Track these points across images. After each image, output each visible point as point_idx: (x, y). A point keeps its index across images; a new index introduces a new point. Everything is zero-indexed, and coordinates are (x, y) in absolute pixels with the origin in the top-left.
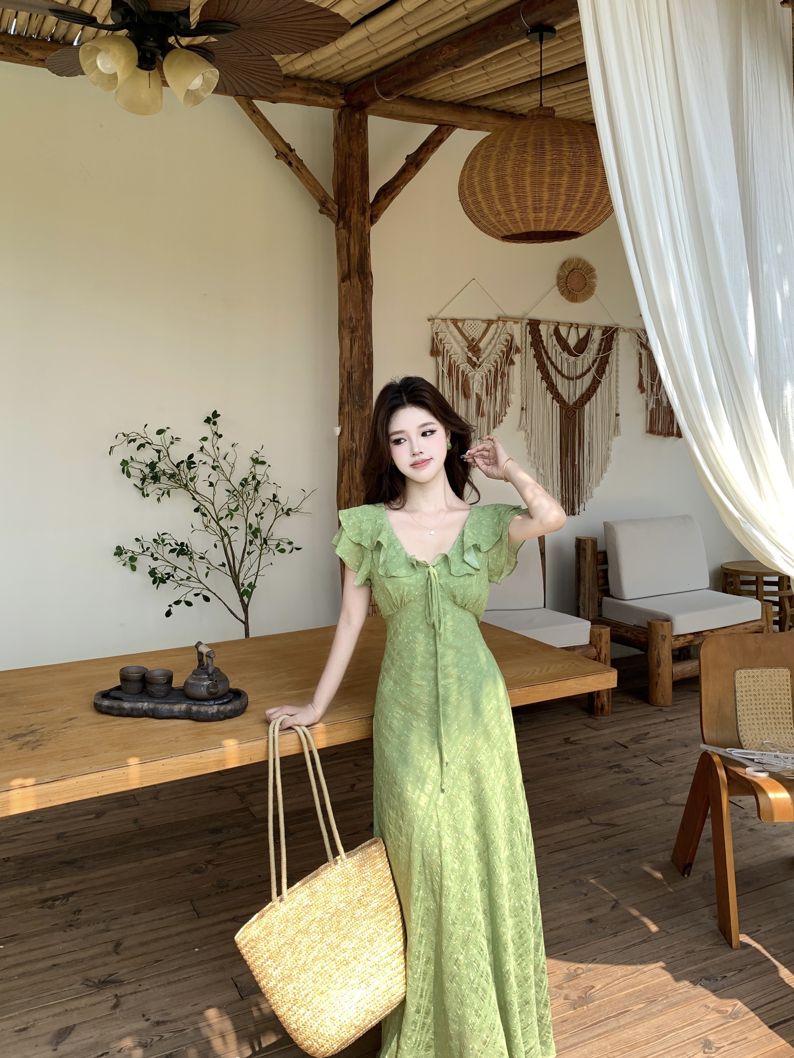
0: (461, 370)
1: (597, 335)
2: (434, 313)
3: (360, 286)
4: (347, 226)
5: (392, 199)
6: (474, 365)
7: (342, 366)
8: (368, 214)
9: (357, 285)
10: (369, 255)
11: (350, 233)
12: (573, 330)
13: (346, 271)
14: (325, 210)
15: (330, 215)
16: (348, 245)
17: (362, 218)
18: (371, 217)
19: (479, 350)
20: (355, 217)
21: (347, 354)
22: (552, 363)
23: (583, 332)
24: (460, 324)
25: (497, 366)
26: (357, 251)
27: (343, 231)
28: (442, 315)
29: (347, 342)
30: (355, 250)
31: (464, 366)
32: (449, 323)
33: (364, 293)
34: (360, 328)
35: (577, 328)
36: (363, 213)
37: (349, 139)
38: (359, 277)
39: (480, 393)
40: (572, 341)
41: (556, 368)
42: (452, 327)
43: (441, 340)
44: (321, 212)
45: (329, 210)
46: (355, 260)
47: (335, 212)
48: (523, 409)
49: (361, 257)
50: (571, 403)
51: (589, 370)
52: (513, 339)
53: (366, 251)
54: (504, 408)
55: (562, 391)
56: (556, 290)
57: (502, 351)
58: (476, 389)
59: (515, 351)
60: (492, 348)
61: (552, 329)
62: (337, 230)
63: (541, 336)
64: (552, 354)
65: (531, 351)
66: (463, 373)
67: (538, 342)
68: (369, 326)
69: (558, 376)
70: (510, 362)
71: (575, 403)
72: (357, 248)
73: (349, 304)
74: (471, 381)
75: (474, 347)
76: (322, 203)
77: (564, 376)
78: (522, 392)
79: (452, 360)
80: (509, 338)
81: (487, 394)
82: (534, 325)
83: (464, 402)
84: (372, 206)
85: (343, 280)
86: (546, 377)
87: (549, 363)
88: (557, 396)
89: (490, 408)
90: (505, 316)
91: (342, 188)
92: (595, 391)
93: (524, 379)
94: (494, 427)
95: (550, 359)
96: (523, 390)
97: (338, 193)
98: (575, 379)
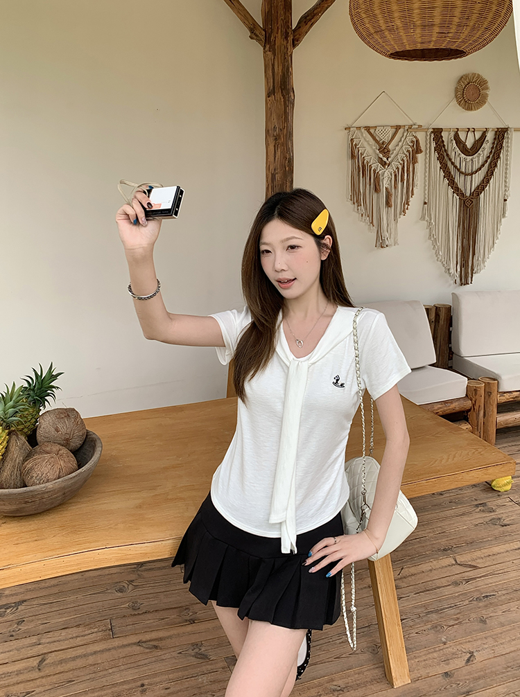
0: (373, 169)
1: (490, 136)
2: (349, 123)
3: (282, 100)
4: (272, 49)
5: (312, 25)
6: (384, 164)
7: (268, 168)
8: (290, 39)
9: (280, 99)
10: (291, 74)
11: (274, 54)
12: (470, 134)
13: (271, 88)
14: (254, 36)
15: (259, 40)
16: (273, 65)
17: (285, 42)
18: (293, 40)
19: (389, 151)
20: (279, 41)
21: (272, 158)
23: (478, 135)
24: (372, 131)
25: (404, 164)
26: (280, 71)
27: (268, 53)
28: (356, 124)
29: (271, 147)
30: (278, 70)
31: (376, 165)
32: (363, 130)
33: (286, 106)
34: (282, 136)
35: (474, 132)
36: (286, 38)
38: (282, 92)
39: (389, 187)
40: (469, 144)
42: (366, 134)
43: (356, 145)
44: (251, 38)
45: (257, 36)
46: (278, 78)
47: (263, 38)
48: (425, 203)
49: (284, 74)
50: (468, 194)
51: (483, 165)
52: (417, 141)
53: (288, 69)
54: (408, 199)
55: (461, 186)
56: (455, 102)
57: (408, 151)
58: (385, 183)
59: (418, 150)
60: (399, 150)
61: (452, 134)
62: (264, 52)
63: (443, 141)
64: (452, 155)
65: (434, 155)
66: (375, 171)
67: (440, 147)
68: (290, 135)
69: (458, 173)
70: (414, 161)
71: (472, 194)
72: (280, 68)
73: (274, 116)
74: (381, 178)
75: (384, 149)
76: (252, 31)
77: (463, 173)
78: (425, 190)
79: (365, 161)
80: (415, 140)
81: (395, 188)
82: (437, 133)
83: (375, 195)
84: (294, 31)
85: (268, 95)
86: (448, 175)
87: (449, 164)
88: (457, 190)
89: (397, 199)
90: (411, 123)
91: (268, 16)
92: (488, 182)
93: (427, 178)
94: (400, 214)
95: (450, 159)
96: (427, 188)
97: (266, 21)
98: (471, 174)
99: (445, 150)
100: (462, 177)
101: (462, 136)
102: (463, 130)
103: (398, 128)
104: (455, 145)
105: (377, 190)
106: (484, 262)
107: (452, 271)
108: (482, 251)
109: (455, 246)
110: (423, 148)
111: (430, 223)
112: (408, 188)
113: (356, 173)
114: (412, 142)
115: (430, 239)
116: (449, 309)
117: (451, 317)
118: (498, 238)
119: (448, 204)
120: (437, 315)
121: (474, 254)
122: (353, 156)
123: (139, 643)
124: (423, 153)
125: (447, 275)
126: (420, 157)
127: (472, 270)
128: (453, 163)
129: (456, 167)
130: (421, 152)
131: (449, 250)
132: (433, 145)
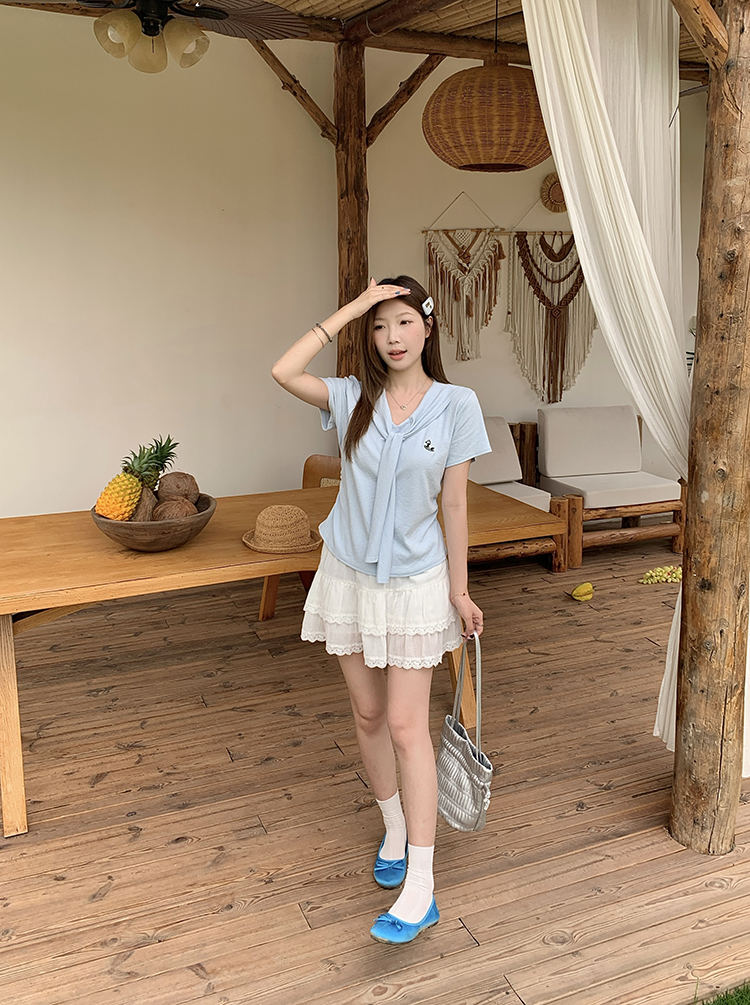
0: (452, 275)
2: (427, 226)
3: (356, 202)
4: (346, 149)
5: (386, 123)
6: (464, 270)
7: (341, 273)
8: (364, 138)
9: (354, 201)
10: (365, 174)
11: (348, 155)
12: (557, 238)
13: (345, 189)
14: (326, 135)
15: (331, 139)
16: (346, 165)
17: (359, 142)
18: (367, 139)
19: (469, 256)
20: (352, 140)
21: (345, 263)
23: (566, 239)
24: (451, 234)
25: (486, 269)
26: (354, 171)
27: (341, 152)
28: (434, 227)
29: (345, 252)
30: (352, 170)
31: (455, 272)
32: (441, 233)
33: (359, 208)
34: (356, 240)
35: (561, 235)
36: (360, 137)
37: (348, 70)
38: (356, 194)
39: (470, 295)
40: (556, 249)
42: (444, 237)
43: (434, 249)
44: (323, 136)
45: (329, 134)
46: (351, 180)
47: (335, 136)
48: (509, 313)
49: (357, 176)
50: (556, 304)
51: (572, 272)
52: (500, 245)
53: (362, 170)
54: (490, 308)
55: (547, 294)
56: (540, 203)
57: (490, 256)
58: (466, 291)
59: (501, 256)
60: (480, 255)
61: (538, 238)
62: (337, 152)
63: (528, 246)
64: (538, 261)
65: (519, 261)
66: (454, 277)
67: (525, 252)
68: (364, 238)
69: (544, 281)
70: (497, 267)
71: (560, 303)
72: (354, 168)
73: (347, 218)
74: (461, 285)
75: (464, 254)
76: (324, 129)
77: (549, 280)
78: (509, 298)
79: (444, 267)
80: (497, 244)
81: (476, 296)
82: (521, 237)
83: (455, 303)
84: (368, 129)
85: (342, 197)
86: (533, 282)
87: (535, 270)
88: (543, 299)
89: (479, 308)
90: (493, 226)
91: (341, 114)
92: (578, 290)
93: (511, 286)
94: (482, 325)
95: (536, 266)
96: (510, 296)
97: (338, 119)
98: (559, 282)
99: (530, 256)
100: (549, 284)
101: (548, 240)
102: (549, 233)
103: (479, 231)
104: (540, 249)
105: (457, 298)
106: (574, 377)
107: (539, 387)
108: (571, 366)
109: (541, 359)
110: (506, 253)
111: (514, 335)
112: (490, 297)
113: (434, 280)
115: (514, 352)
116: (535, 427)
117: (537, 436)
118: (589, 352)
119: (533, 314)
120: (522, 433)
121: (563, 369)
122: (431, 262)
123: (233, 709)
124: (506, 258)
125: (533, 391)
126: (503, 262)
127: (562, 386)
128: (538, 270)
129: (542, 273)
130: (504, 257)
131: (535, 364)
132: (517, 250)
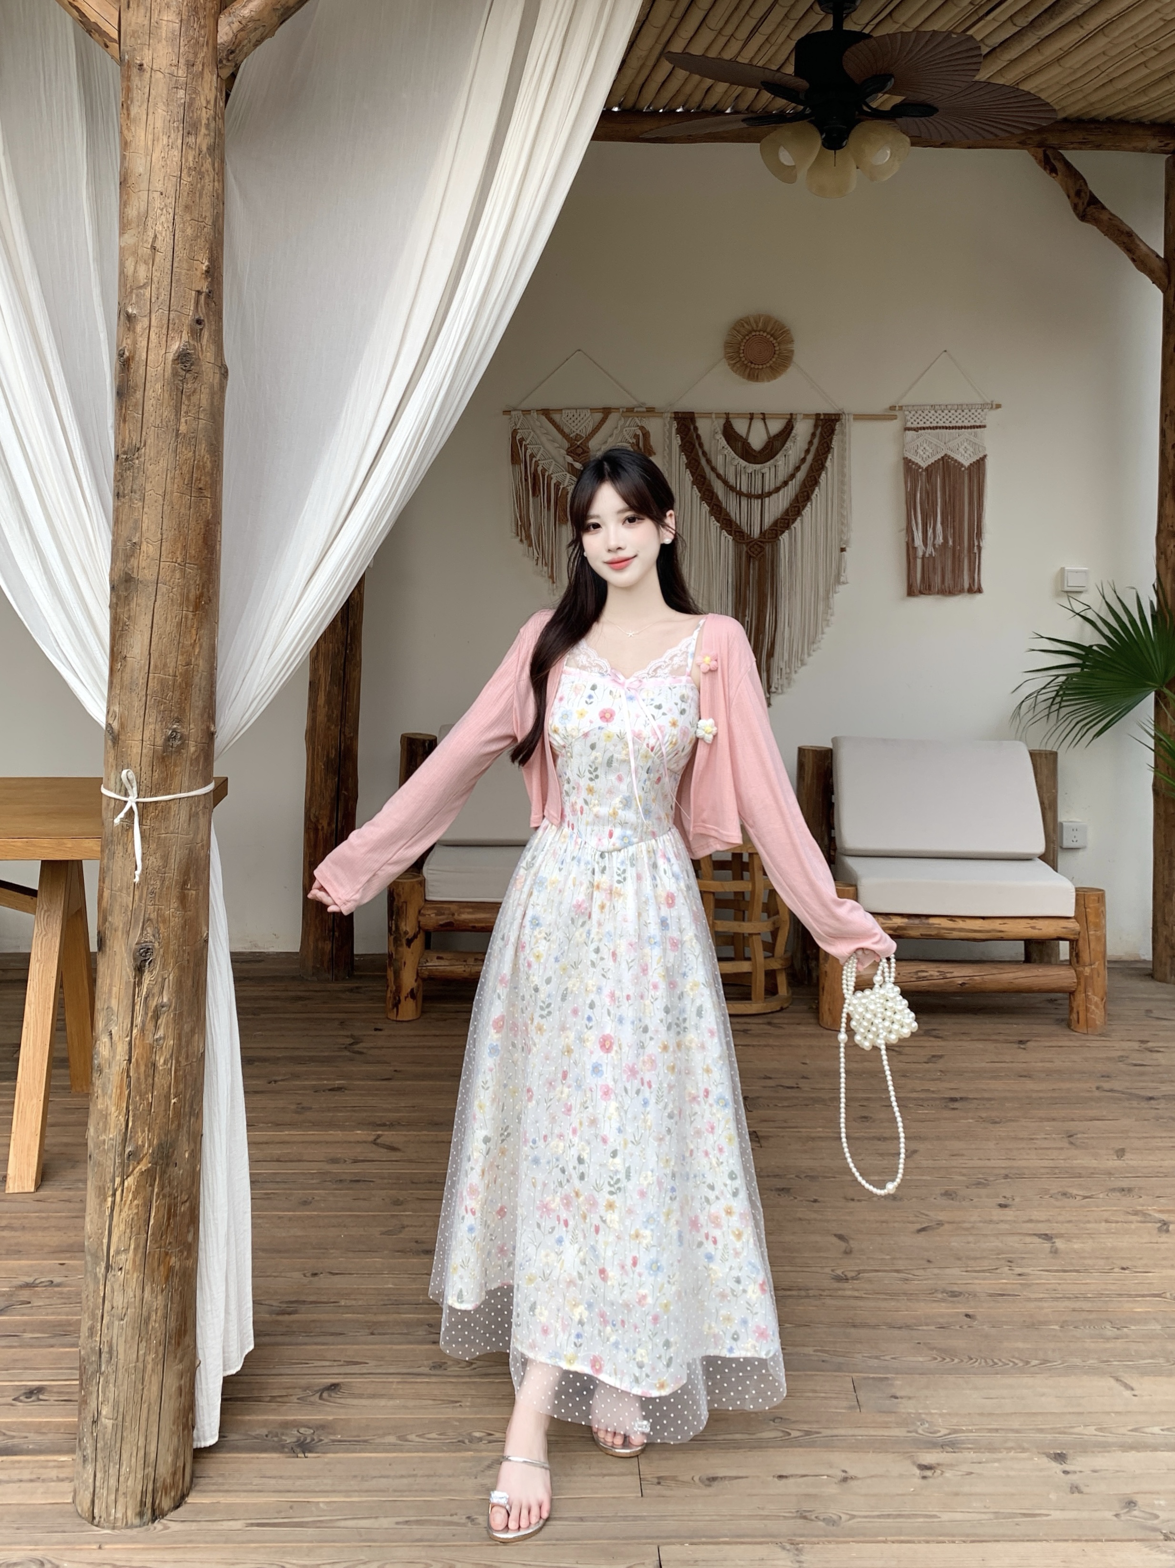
0: (553, 482)
1: (803, 430)
2: (512, 402)
12: (758, 425)
22: (719, 476)
23: (776, 427)
24: (556, 417)
28: (525, 406)
31: (558, 476)
32: (538, 415)
35: (765, 420)
40: (757, 440)
41: (725, 482)
42: (543, 421)
43: (522, 440)
50: (756, 535)
51: (787, 483)
52: (645, 435)
55: (742, 521)
56: (724, 367)
61: (720, 423)
63: (698, 436)
64: (719, 462)
65: (680, 460)
66: (557, 486)
67: (693, 446)
69: (732, 495)
71: (763, 535)
75: (578, 449)
77: (743, 494)
79: (540, 469)
80: (639, 432)
82: (683, 421)
86: (709, 496)
88: (727, 523)
90: (635, 403)
92: (798, 513)
95: (713, 469)
98: (762, 496)
99: (704, 453)
100: (744, 502)
101: (740, 426)
102: (740, 415)
103: (607, 412)
104: (724, 443)
108: (790, 646)
110: (657, 447)
114: (636, 436)
119: (710, 549)
121: (772, 651)
122: (515, 458)
129: (728, 484)
132: (678, 442)
